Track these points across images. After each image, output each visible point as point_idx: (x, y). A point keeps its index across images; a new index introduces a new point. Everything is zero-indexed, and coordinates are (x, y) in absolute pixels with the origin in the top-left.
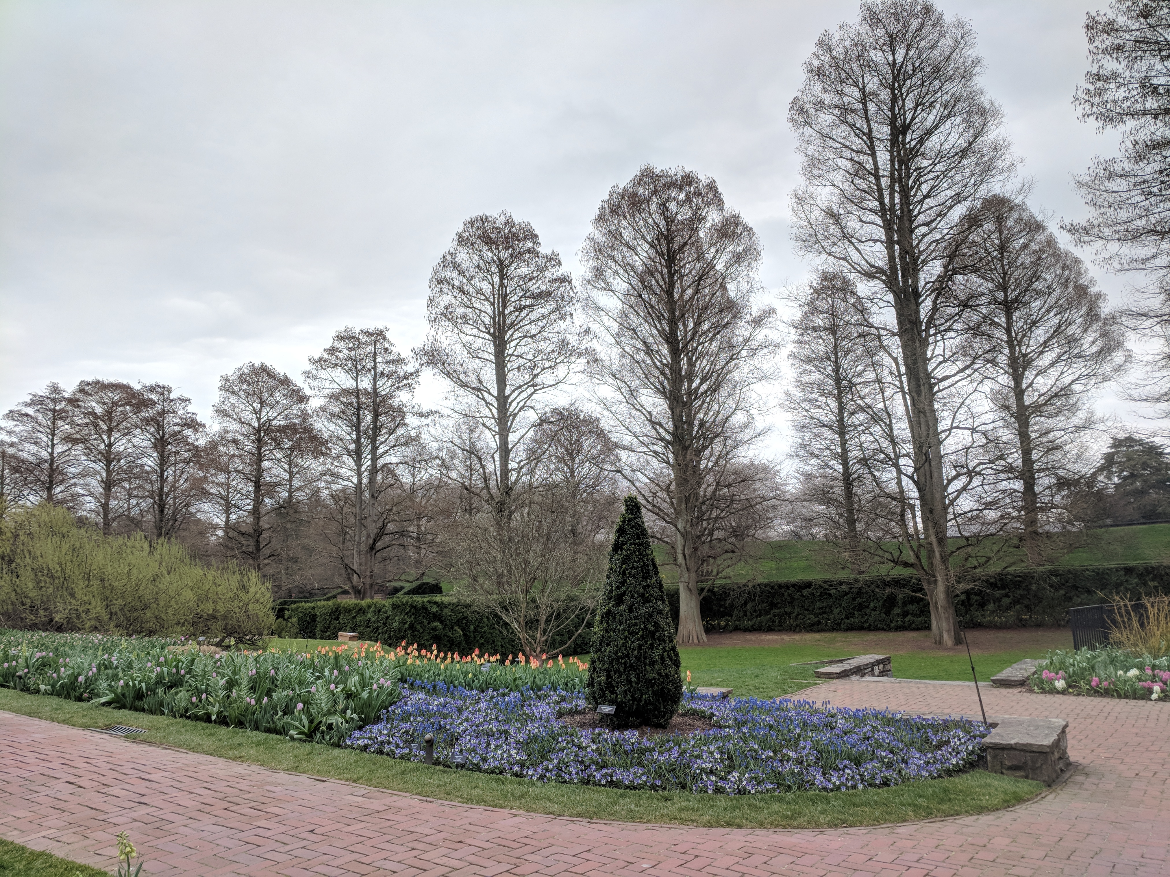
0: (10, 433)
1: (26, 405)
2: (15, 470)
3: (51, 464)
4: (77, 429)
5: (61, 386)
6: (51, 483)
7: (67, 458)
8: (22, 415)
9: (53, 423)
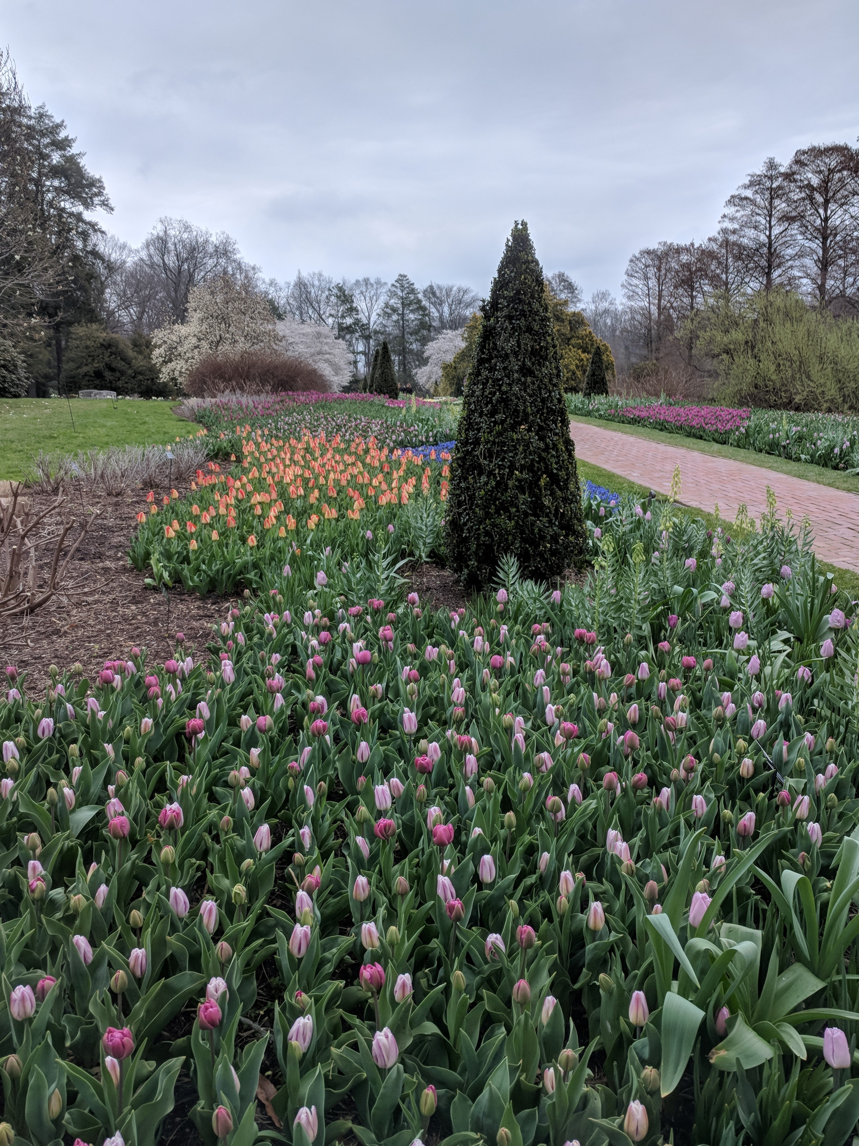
0: (732, 219)
1: (746, 187)
2: (738, 258)
3: (770, 248)
4: (793, 206)
5: (777, 161)
6: (770, 267)
7: (784, 239)
8: (742, 199)
9: (771, 204)
